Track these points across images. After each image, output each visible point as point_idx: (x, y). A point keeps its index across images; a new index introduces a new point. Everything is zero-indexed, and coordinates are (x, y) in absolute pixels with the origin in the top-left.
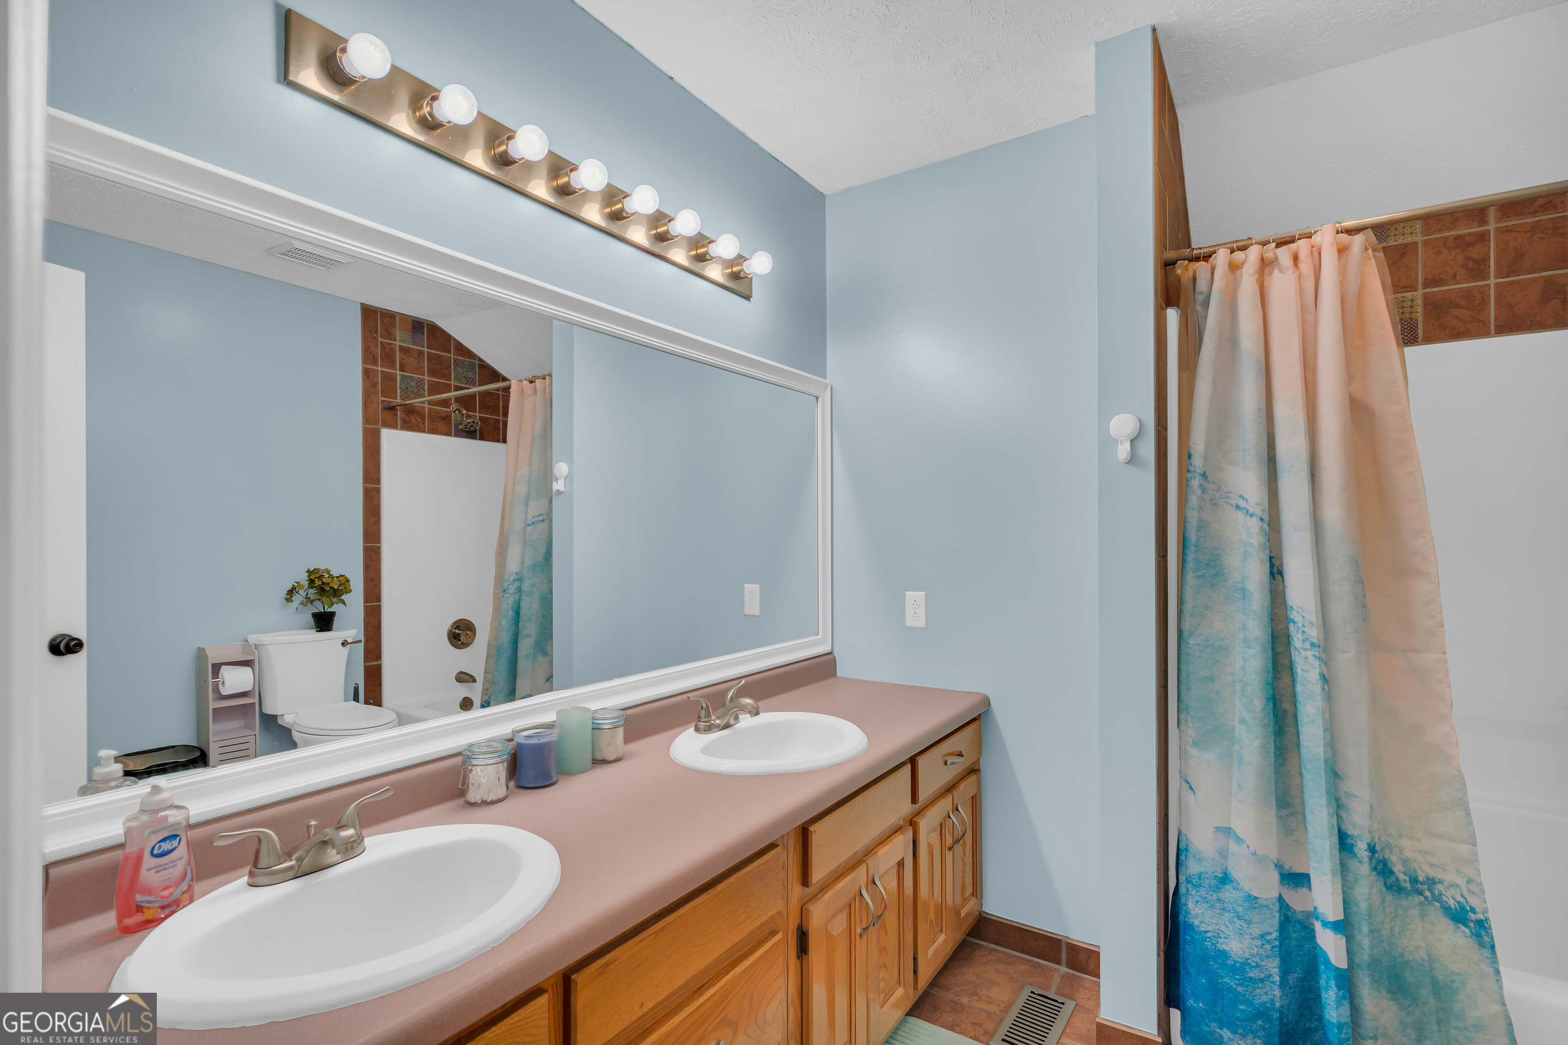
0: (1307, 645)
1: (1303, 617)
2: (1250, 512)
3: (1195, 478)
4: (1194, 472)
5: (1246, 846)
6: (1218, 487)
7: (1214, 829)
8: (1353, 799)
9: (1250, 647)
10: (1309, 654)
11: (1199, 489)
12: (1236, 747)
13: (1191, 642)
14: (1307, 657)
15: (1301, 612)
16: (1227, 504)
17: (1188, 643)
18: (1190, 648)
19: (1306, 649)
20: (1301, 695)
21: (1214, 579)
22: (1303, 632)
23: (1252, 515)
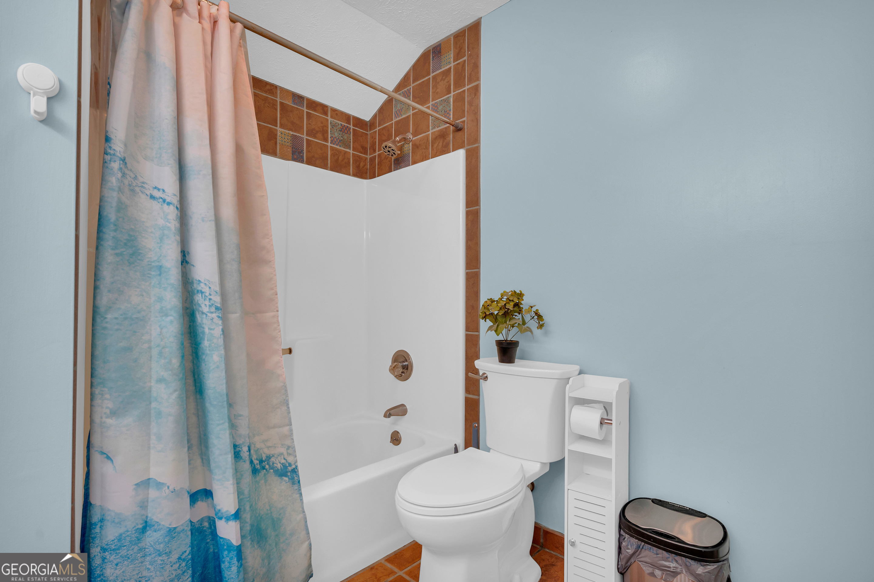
0: (213, 309)
1: (210, 288)
2: (167, 201)
3: (115, 161)
4: (114, 155)
5: (167, 488)
6: (134, 176)
7: (134, 487)
8: (239, 418)
9: (167, 315)
10: (214, 315)
11: (119, 172)
12: (154, 405)
13: (109, 316)
14: (213, 318)
15: (207, 283)
16: (142, 192)
17: (106, 318)
18: (107, 322)
19: (212, 313)
20: (208, 349)
21: (131, 258)
22: (210, 299)
23: (169, 204)
